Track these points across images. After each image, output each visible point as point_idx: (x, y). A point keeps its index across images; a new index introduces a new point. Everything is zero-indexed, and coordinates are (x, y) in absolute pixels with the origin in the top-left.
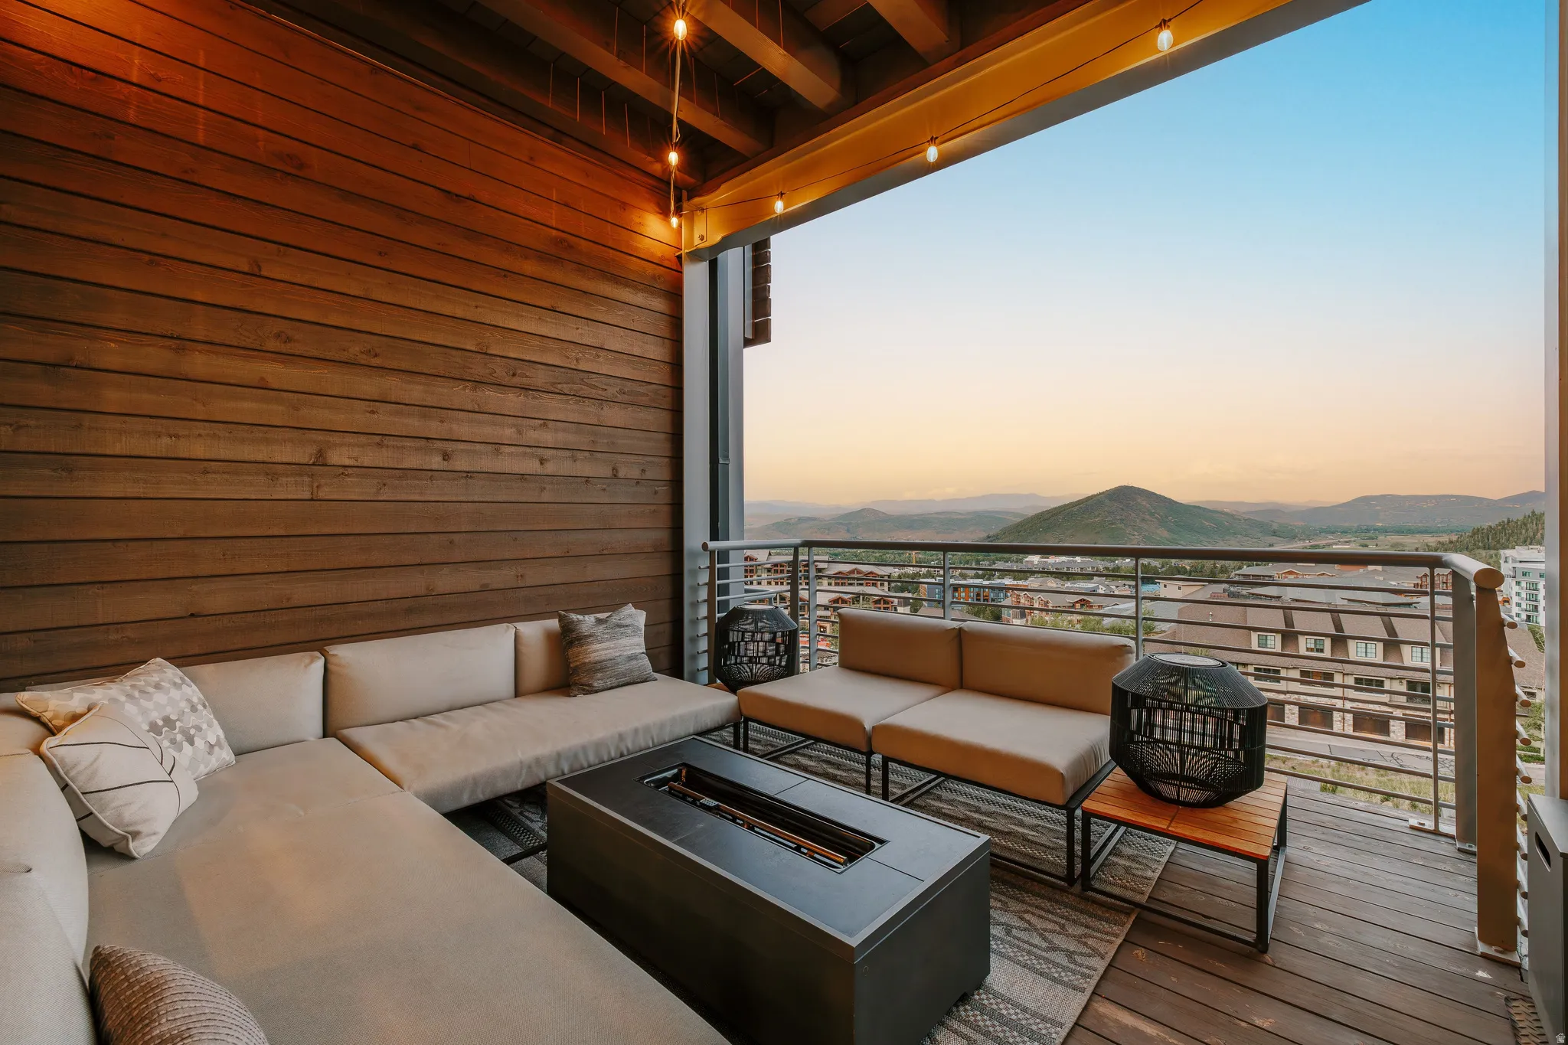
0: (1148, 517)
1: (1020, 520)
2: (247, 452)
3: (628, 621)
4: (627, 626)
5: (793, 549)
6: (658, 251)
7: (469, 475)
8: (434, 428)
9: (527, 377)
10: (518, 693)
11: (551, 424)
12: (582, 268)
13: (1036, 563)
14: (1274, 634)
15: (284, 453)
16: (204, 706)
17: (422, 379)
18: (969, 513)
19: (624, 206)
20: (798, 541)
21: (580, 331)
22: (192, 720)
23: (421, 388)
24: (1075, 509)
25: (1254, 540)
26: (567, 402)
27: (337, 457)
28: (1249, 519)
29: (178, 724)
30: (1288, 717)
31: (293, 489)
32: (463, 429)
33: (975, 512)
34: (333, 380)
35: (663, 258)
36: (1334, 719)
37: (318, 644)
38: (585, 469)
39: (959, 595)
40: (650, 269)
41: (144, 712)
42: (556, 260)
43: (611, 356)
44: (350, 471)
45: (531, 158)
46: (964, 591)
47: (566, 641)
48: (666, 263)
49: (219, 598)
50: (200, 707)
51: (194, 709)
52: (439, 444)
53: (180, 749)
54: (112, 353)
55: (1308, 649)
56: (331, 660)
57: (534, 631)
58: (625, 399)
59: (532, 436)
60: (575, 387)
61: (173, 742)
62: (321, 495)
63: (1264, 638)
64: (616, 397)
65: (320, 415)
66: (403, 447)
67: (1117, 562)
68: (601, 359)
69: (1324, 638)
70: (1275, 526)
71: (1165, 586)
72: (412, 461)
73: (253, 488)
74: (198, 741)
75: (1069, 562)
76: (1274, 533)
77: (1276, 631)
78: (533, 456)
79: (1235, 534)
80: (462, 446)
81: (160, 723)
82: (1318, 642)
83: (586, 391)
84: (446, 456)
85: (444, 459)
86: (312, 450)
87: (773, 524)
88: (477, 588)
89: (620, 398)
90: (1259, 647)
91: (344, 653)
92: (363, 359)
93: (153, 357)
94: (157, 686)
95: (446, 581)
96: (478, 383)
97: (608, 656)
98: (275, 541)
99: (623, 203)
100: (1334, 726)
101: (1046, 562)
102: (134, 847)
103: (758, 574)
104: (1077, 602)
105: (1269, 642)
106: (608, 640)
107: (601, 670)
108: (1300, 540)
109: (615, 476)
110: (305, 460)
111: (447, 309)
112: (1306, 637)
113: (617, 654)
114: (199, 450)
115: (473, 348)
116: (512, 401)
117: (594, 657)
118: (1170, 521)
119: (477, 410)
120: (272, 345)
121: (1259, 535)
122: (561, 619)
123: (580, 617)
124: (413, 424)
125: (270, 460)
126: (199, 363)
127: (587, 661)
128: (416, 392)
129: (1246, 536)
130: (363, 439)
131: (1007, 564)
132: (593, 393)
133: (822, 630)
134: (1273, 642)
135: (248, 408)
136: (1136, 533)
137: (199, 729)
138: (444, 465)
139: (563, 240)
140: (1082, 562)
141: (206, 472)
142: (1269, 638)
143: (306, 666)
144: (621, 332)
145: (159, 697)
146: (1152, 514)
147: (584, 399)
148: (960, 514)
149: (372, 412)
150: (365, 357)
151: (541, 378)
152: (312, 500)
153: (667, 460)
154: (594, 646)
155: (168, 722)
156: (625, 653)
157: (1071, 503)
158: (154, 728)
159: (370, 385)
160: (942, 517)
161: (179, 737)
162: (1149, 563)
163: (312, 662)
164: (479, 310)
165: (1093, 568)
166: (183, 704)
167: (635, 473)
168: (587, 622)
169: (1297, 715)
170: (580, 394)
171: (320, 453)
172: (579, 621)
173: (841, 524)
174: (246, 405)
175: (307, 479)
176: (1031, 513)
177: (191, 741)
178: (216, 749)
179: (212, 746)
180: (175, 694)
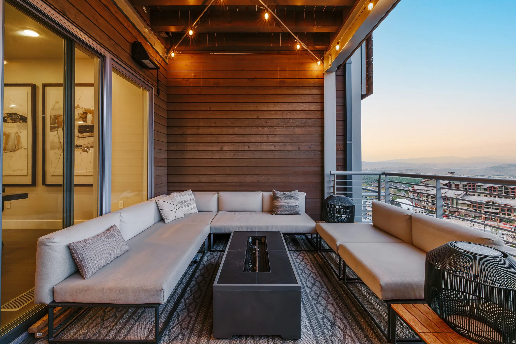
2: (208, 148)
3: (293, 195)
4: (292, 196)
5: (378, 176)
6: (315, 74)
7: (255, 151)
8: (246, 139)
9: (270, 123)
10: (262, 211)
11: (277, 136)
12: (288, 88)
15: (215, 148)
16: (193, 200)
17: (243, 128)
19: (302, 64)
20: (380, 173)
21: (287, 107)
22: (189, 202)
23: (243, 130)
26: (283, 128)
27: (225, 148)
29: (187, 202)
31: (216, 156)
32: (253, 139)
34: (224, 131)
35: (317, 76)
37: (217, 191)
38: (289, 148)
40: (312, 81)
41: (181, 199)
42: (280, 87)
43: (297, 112)
44: (227, 151)
45: (272, 61)
47: (274, 198)
48: (319, 78)
49: (204, 179)
50: (192, 200)
51: (191, 200)
52: (247, 144)
53: (186, 207)
54: (189, 131)
56: (219, 195)
57: (267, 194)
58: (303, 125)
59: (272, 139)
60: (285, 123)
61: (185, 205)
62: (222, 157)
64: (300, 125)
65: (222, 139)
66: (239, 145)
68: (294, 114)
72: (241, 148)
73: (209, 156)
74: (190, 207)
78: (272, 145)
80: (252, 144)
81: (183, 201)
83: (289, 124)
84: (249, 146)
85: (248, 148)
86: (220, 147)
88: (257, 181)
89: (301, 125)
91: (221, 193)
92: (230, 125)
93: (194, 131)
94: (185, 195)
95: (248, 179)
96: (257, 127)
97: (283, 205)
98: (213, 167)
99: (302, 63)
102: (165, 221)
106: (284, 200)
107: (281, 208)
109: (299, 150)
110: (219, 149)
111: (248, 109)
113: (286, 205)
114: (201, 148)
115: (255, 117)
116: (266, 130)
117: (279, 204)
119: (256, 134)
120: (213, 125)
122: (273, 192)
123: (278, 192)
124: (241, 139)
125: (213, 150)
126: (201, 131)
127: (277, 205)
128: (242, 131)
130: (230, 144)
132: (292, 124)
135: (209, 139)
137: (190, 204)
138: (248, 149)
139: (281, 81)
141: (202, 153)
143: (214, 195)
144: (301, 104)
145: (185, 197)
147: (288, 127)
149: (232, 137)
150: (230, 124)
151: (275, 122)
152: (220, 158)
153: (319, 143)
154: (279, 201)
155: (185, 201)
156: (289, 205)
158: (182, 202)
159: (231, 131)
161: (186, 205)
163: (215, 194)
164: (257, 107)
166: (189, 199)
167: (307, 148)
168: (280, 194)
170: (287, 125)
171: (222, 148)
172: (277, 193)
174: (209, 138)
175: (219, 154)
177: (188, 206)
178: (193, 209)
179: (192, 208)
180: (188, 196)
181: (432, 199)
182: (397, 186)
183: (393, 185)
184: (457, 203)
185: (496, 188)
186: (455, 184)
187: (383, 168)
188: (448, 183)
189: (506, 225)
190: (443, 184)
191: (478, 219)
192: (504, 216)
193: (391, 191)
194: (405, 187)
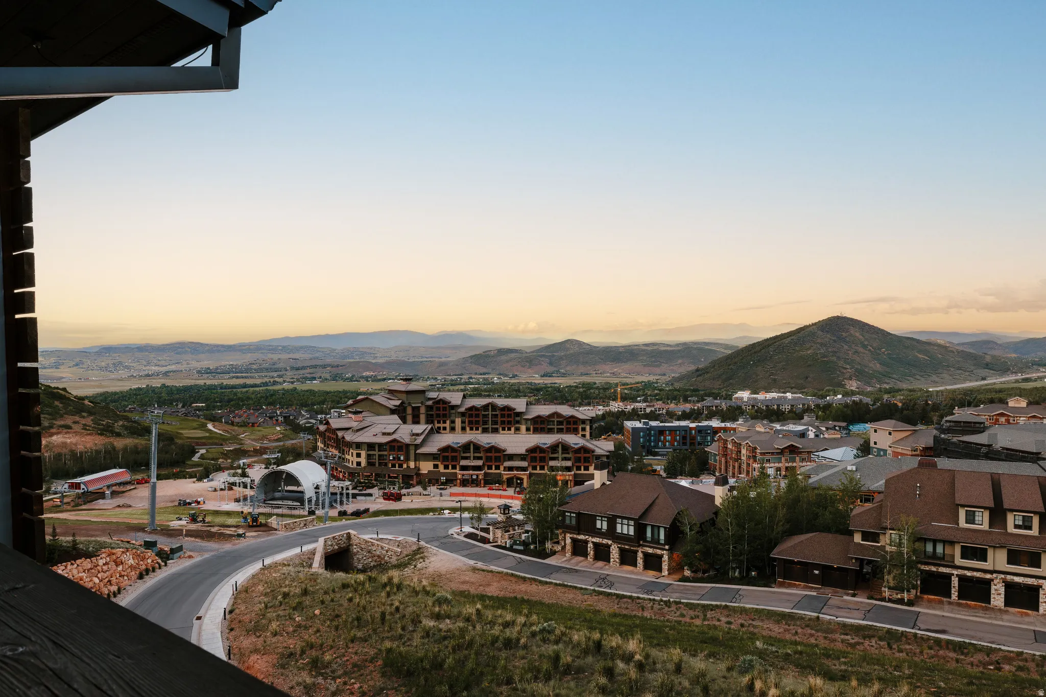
0: (861, 350)
1: (730, 352)
13: (745, 399)
14: (983, 510)
18: (678, 345)
24: (787, 341)
25: (967, 374)
28: (962, 351)
30: (994, 598)
33: (685, 344)
36: (1041, 600)
39: (665, 438)
46: (670, 435)
55: (1016, 527)
63: (972, 513)
67: (828, 398)
69: (1032, 515)
70: (988, 359)
71: (875, 431)
75: (780, 398)
76: (987, 366)
77: (985, 508)
79: (948, 366)
82: (1026, 519)
87: (472, 357)
90: (966, 523)
100: (1040, 608)
101: (755, 399)
103: (452, 418)
104: (785, 448)
105: (977, 518)
108: (1012, 373)
112: (1015, 513)
118: (883, 353)
121: (972, 368)
129: (959, 369)
131: (716, 401)
133: (519, 481)
134: (980, 518)
136: (848, 367)
140: (794, 399)
142: (977, 514)
146: (865, 347)
148: (668, 345)
157: (782, 335)
160: (649, 348)
162: (861, 400)
165: (803, 405)
169: (1003, 596)
173: (543, 356)
176: (742, 344)
181: (368, 451)
182: (289, 416)
183: (279, 414)
184: (416, 454)
185: (479, 411)
186: (413, 405)
187: (253, 364)
188: (399, 406)
189: (493, 489)
190: (391, 409)
191: (450, 486)
192: (490, 471)
193: (275, 432)
194: (309, 416)
